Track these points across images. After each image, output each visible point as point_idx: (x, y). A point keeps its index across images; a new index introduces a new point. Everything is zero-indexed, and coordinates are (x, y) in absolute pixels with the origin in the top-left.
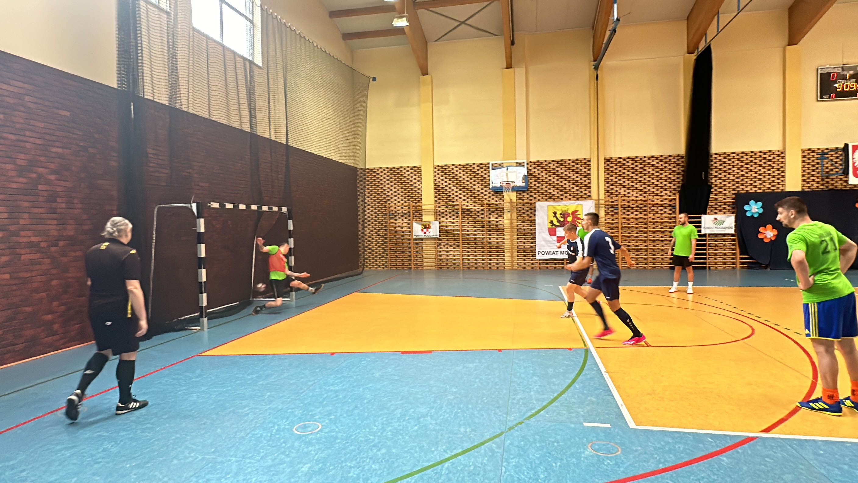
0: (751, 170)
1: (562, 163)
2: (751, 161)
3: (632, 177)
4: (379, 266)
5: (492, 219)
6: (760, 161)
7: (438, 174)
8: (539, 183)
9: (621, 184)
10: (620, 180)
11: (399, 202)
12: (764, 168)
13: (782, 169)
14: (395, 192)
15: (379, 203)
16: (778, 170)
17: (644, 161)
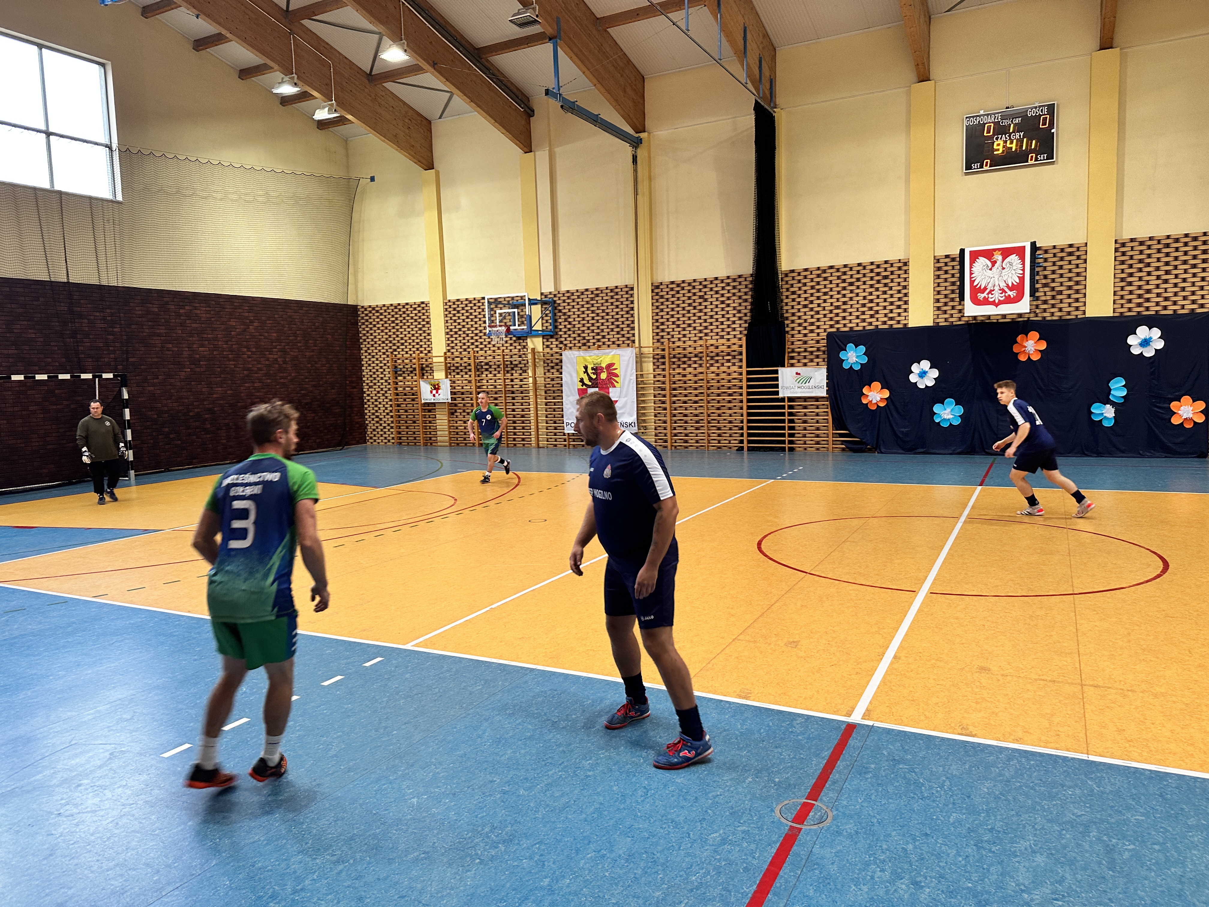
0: (857, 295)
1: (597, 292)
2: (858, 280)
3: (689, 312)
4: (389, 441)
5: (516, 375)
6: (872, 279)
7: (450, 312)
8: (570, 323)
9: (674, 323)
10: (672, 316)
11: (407, 353)
12: (877, 289)
13: (904, 291)
14: (402, 339)
15: (384, 353)
16: (899, 292)
17: (705, 286)
